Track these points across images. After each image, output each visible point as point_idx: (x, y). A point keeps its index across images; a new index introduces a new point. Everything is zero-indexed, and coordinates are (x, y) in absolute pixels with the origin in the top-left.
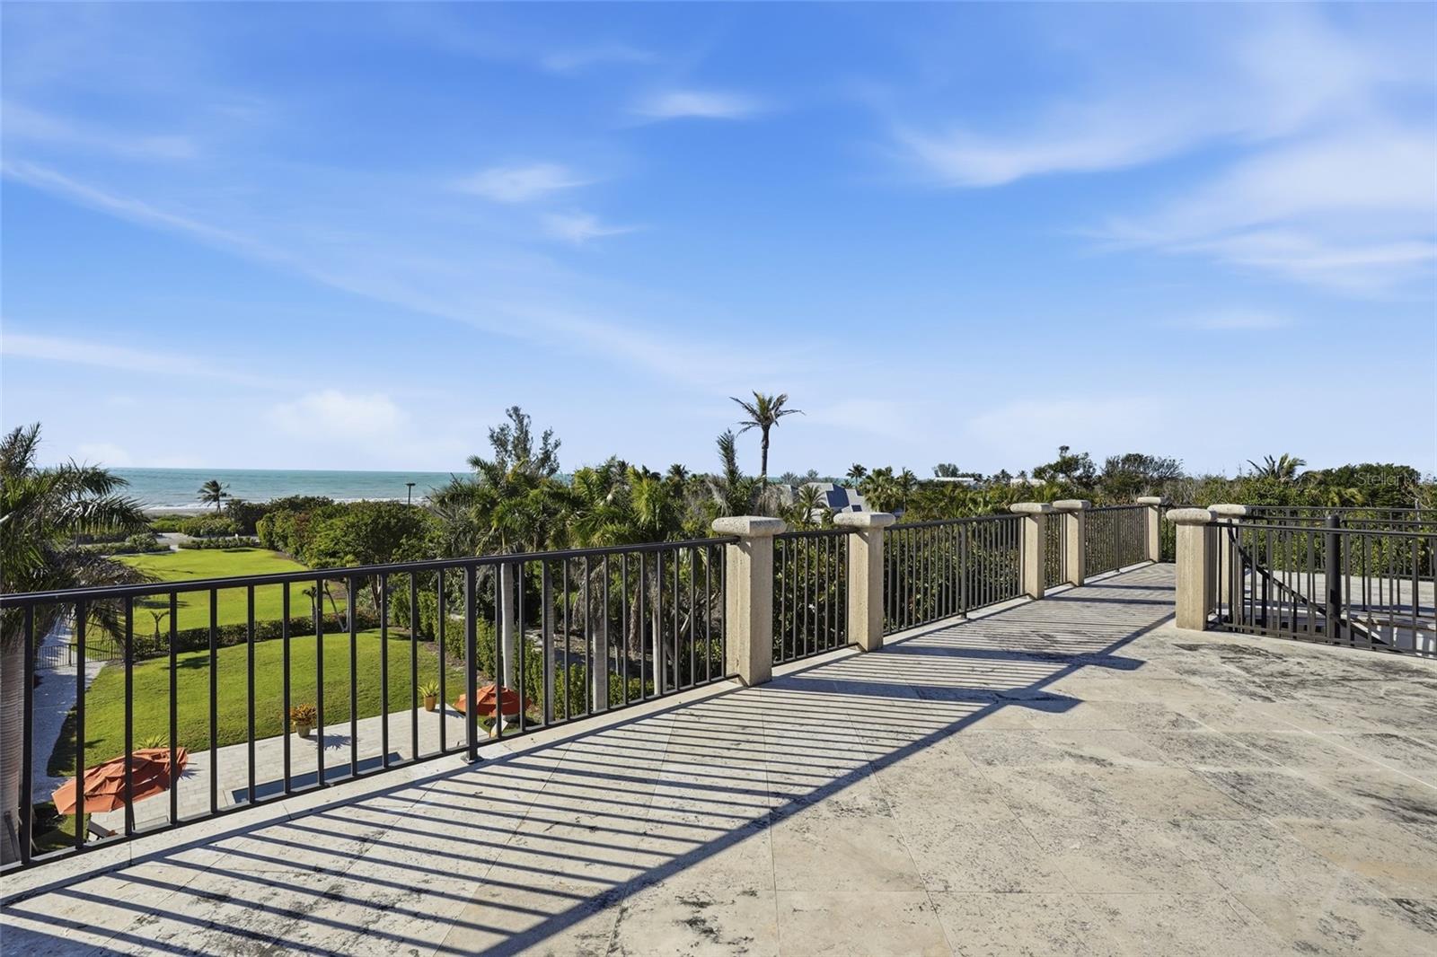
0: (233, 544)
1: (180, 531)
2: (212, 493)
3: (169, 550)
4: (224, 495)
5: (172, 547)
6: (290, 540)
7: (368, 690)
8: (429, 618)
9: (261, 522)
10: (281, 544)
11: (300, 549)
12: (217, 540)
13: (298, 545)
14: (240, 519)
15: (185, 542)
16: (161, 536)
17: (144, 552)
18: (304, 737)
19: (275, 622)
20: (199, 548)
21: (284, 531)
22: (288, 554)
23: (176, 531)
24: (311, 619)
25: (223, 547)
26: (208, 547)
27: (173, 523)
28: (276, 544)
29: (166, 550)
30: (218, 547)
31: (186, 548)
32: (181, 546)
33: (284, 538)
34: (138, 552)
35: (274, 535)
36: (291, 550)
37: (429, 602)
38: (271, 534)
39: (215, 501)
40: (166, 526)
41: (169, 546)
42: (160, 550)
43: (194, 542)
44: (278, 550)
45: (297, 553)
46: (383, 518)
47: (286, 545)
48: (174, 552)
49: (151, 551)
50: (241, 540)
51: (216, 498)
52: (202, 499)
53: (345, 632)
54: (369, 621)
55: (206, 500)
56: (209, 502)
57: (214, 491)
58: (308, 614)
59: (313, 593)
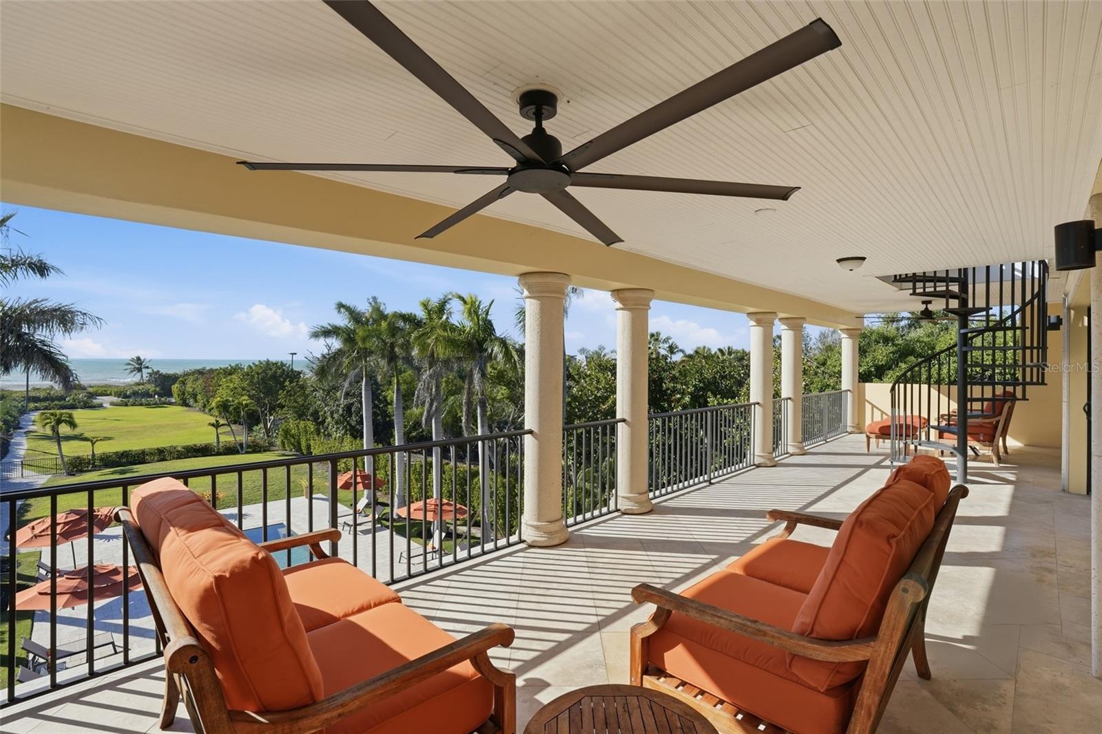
0: (154, 402)
1: (110, 395)
2: (137, 366)
3: (102, 406)
4: (147, 367)
5: (104, 405)
6: (199, 397)
8: (307, 440)
9: (176, 385)
10: (191, 402)
11: (206, 403)
12: (141, 400)
13: (205, 399)
14: (159, 385)
15: (115, 401)
16: (95, 399)
17: (81, 408)
19: (188, 446)
20: (126, 405)
21: (194, 389)
22: (197, 409)
23: (108, 395)
24: (215, 444)
25: (146, 405)
26: (134, 405)
27: (106, 389)
28: (187, 402)
29: (100, 406)
30: (141, 405)
31: (116, 405)
32: (112, 404)
33: (194, 396)
34: (77, 408)
35: (186, 394)
36: (200, 404)
38: (184, 394)
39: (138, 372)
40: (99, 391)
41: (102, 404)
42: (95, 407)
43: (122, 401)
44: (190, 406)
45: (204, 406)
46: (271, 369)
47: (196, 401)
48: (105, 408)
49: (87, 407)
50: (160, 400)
51: (140, 370)
52: (129, 371)
53: (242, 454)
54: (260, 447)
55: (132, 371)
56: (134, 373)
57: (139, 365)
58: (213, 441)
59: (217, 425)
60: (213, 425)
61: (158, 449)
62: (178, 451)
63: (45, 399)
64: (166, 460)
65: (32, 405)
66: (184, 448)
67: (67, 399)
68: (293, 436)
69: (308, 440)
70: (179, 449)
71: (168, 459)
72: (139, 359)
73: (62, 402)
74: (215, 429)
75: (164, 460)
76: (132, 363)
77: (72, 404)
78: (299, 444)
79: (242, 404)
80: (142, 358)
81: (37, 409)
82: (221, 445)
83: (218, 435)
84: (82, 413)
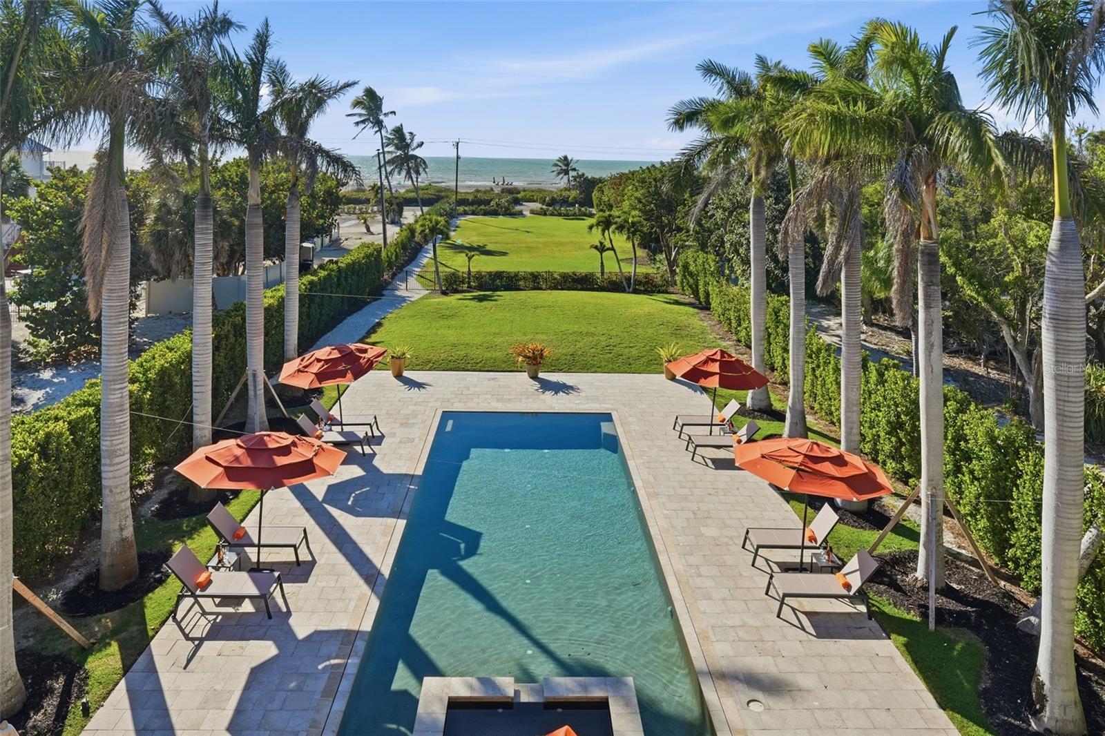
0: (573, 213)
1: (536, 201)
2: (564, 168)
3: (522, 214)
4: (574, 170)
5: (524, 213)
7: (615, 346)
8: (705, 284)
9: (597, 191)
12: (560, 209)
14: (581, 192)
15: (537, 208)
16: (520, 205)
17: (503, 215)
18: (532, 378)
19: (565, 273)
20: (545, 214)
21: (609, 199)
23: (533, 201)
24: (599, 275)
25: (564, 215)
26: (552, 214)
27: (533, 194)
29: (520, 214)
30: (560, 215)
31: (536, 214)
32: (532, 212)
34: (499, 215)
37: (707, 266)
39: (565, 175)
40: (528, 197)
41: (523, 211)
42: (515, 214)
43: (542, 209)
48: (524, 216)
49: (507, 214)
50: (580, 210)
51: (566, 173)
52: (555, 173)
53: (629, 293)
54: (655, 286)
55: (559, 174)
56: (561, 176)
57: (565, 165)
58: (597, 270)
59: (601, 249)
60: (596, 248)
61: (532, 274)
62: (555, 279)
63: (473, 203)
64: (541, 289)
65: (461, 209)
66: (560, 275)
67: (492, 203)
68: (691, 274)
69: (707, 284)
70: (556, 276)
71: (544, 287)
72: (566, 158)
73: (487, 207)
74: (599, 253)
75: (537, 288)
76: (560, 164)
77: (495, 210)
78: (697, 286)
79: (628, 222)
80: (570, 158)
81: (465, 213)
82: (606, 277)
83: (602, 263)
84: (502, 220)
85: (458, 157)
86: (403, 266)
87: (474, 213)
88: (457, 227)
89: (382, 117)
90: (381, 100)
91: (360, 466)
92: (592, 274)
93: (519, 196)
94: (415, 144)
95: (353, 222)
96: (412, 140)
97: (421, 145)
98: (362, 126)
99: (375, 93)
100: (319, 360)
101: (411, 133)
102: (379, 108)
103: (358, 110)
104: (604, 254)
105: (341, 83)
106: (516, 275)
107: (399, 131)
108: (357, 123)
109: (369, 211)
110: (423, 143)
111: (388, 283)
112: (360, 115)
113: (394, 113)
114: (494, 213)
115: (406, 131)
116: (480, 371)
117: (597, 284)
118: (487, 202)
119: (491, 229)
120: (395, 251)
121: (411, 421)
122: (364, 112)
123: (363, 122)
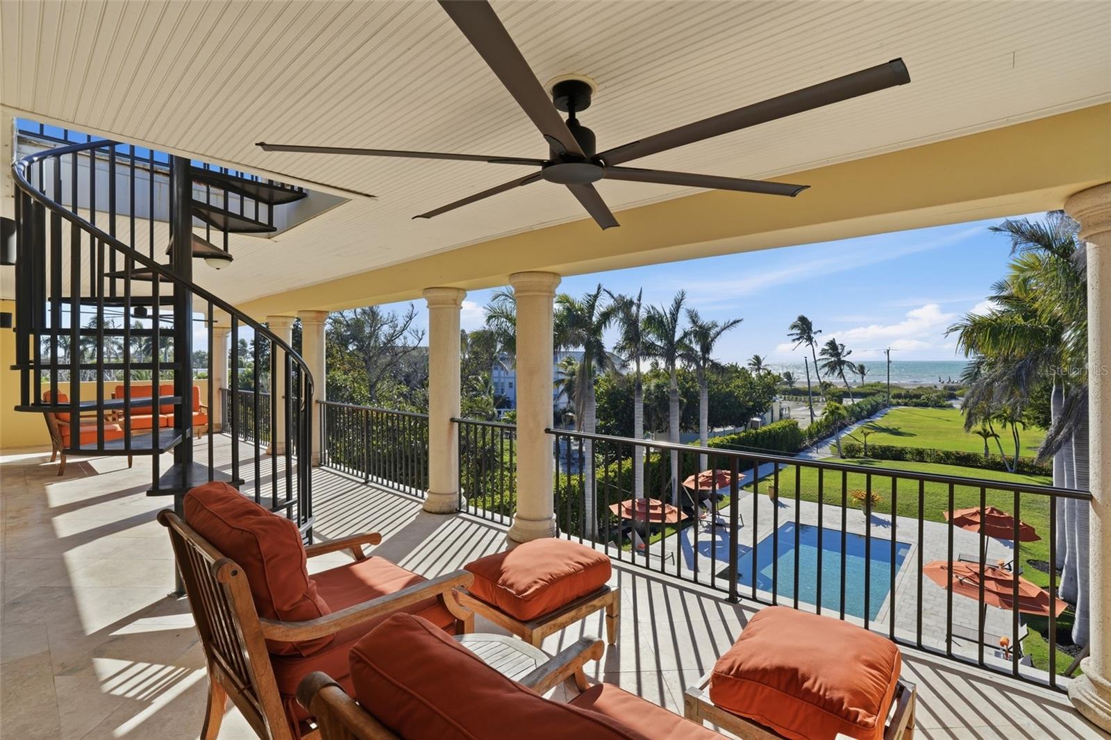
3: (952, 407)
5: (954, 406)
17: (933, 407)
18: (865, 514)
24: (983, 456)
34: (929, 406)
42: (945, 407)
49: (937, 407)
53: (1011, 472)
58: (981, 452)
59: (986, 435)
60: (979, 433)
61: (917, 450)
62: (939, 455)
63: (906, 397)
64: (926, 462)
65: (894, 401)
66: (944, 453)
67: (922, 397)
70: (940, 453)
71: (928, 460)
73: (918, 400)
74: (983, 438)
75: (922, 461)
77: (925, 402)
81: (899, 404)
82: (989, 457)
83: (986, 446)
84: (931, 411)
85: (889, 362)
86: (825, 438)
87: (906, 405)
88: (886, 414)
89: (812, 335)
90: (811, 324)
91: (721, 537)
92: (975, 455)
93: (955, 393)
94: (845, 353)
95: (804, 408)
96: (843, 350)
97: (849, 353)
98: (797, 342)
99: (807, 319)
100: (704, 476)
101: (841, 345)
102: (810, 329)
103: (796, 331)
104: (988, 439)
105: (731, 321)
106: (903, 449)
107: (832, 344)
108: (794, 340)
109: (821, 400)
110: (851, 351)
111: (807, 447)
112: (797, 334)
113: (821, 331)
114: (925, 405)
115: (837, 343)
116: (830, 504)
117: (980, 463)
118: (918, 396)
119: (915, 417)
120: (817, 427)
121: (765, 522)
122: (799, 332)
123: (798, 339)
